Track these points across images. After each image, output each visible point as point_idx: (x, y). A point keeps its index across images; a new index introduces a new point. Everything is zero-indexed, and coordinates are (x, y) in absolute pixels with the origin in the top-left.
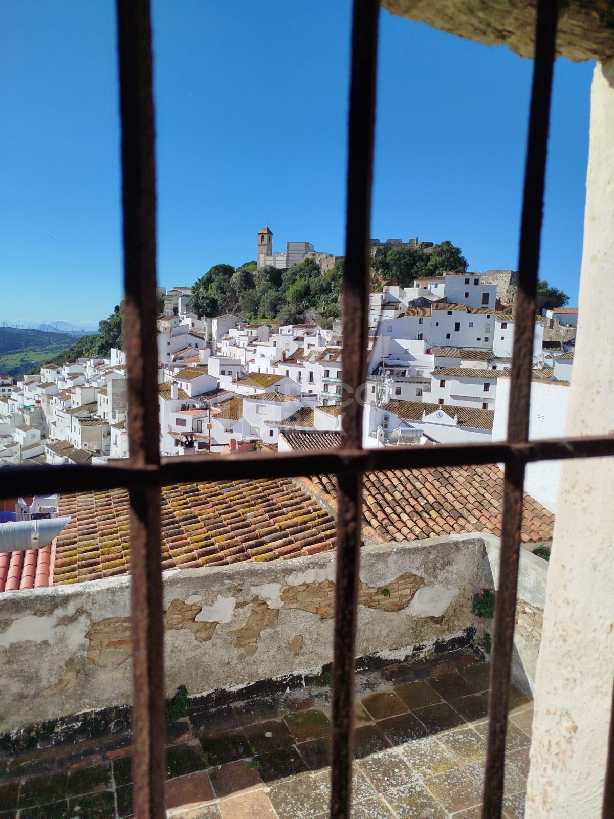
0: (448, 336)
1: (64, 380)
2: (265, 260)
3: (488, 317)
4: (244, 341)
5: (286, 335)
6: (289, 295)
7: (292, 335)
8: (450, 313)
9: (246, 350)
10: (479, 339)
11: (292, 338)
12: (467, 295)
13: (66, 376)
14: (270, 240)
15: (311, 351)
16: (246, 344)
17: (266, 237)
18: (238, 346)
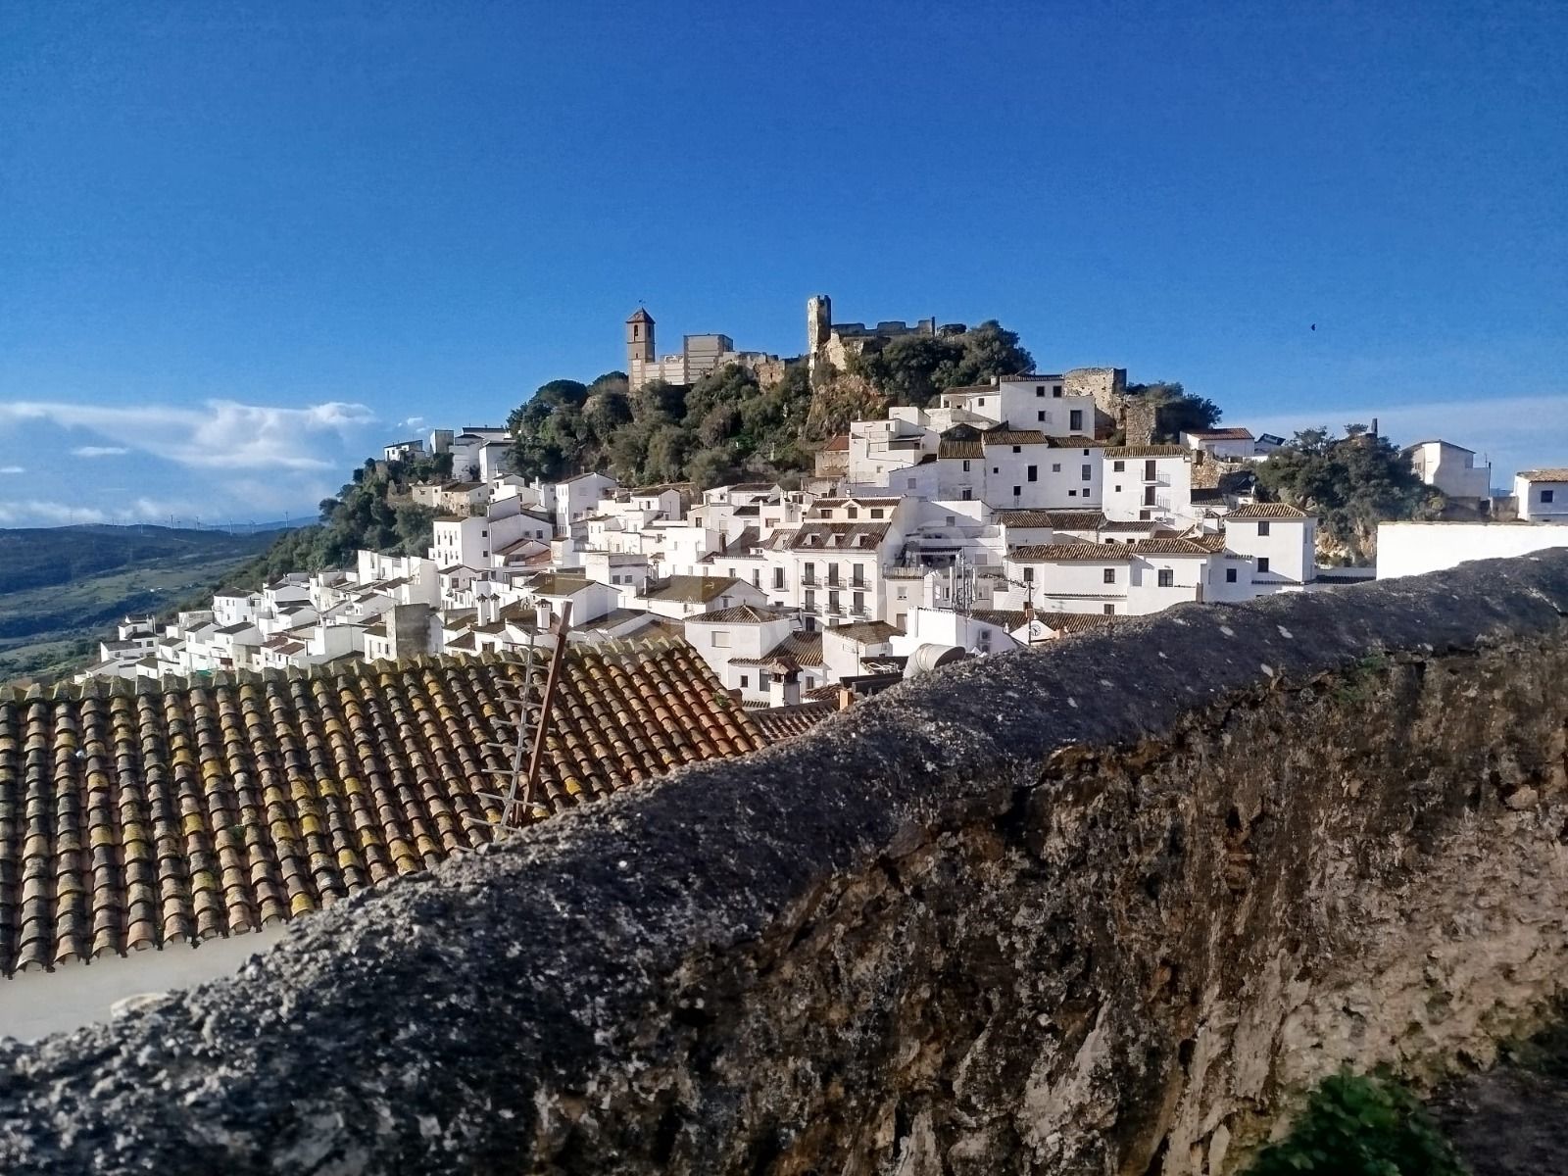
0: (1017, 491)
1: (271, 616)
2: (643, 371)
3: (1086, 453)
4: (637, 520)
5: (719, 505)
6: (704, 433)
7: (729, 504)
8: (1017, 450)
9: (642, 536)
10: (1072, 493)
11: (731, 510)
12: (1042, 416)
13: (276, 609)
14: (650, 332)
15: (775, 531)
16: (641, 525)
17: (642, 327)
18: (624, 531)
